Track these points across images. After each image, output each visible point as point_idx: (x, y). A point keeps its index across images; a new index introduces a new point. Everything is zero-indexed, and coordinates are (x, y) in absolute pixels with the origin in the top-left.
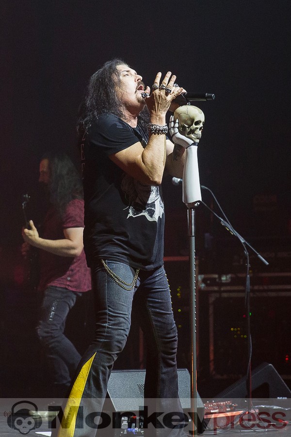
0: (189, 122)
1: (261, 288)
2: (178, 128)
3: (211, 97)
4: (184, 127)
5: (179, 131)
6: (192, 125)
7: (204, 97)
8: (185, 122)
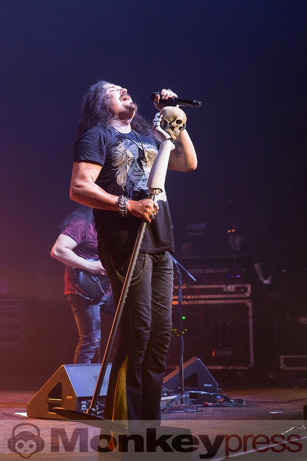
0: (172, 120)
1: (193, 297)
2: (160, 122)
3: (198, 104)
4: (166, 123)
5: (161, 125)
6: (173, 121)
7: (191, 102)
8: (168, 118)
